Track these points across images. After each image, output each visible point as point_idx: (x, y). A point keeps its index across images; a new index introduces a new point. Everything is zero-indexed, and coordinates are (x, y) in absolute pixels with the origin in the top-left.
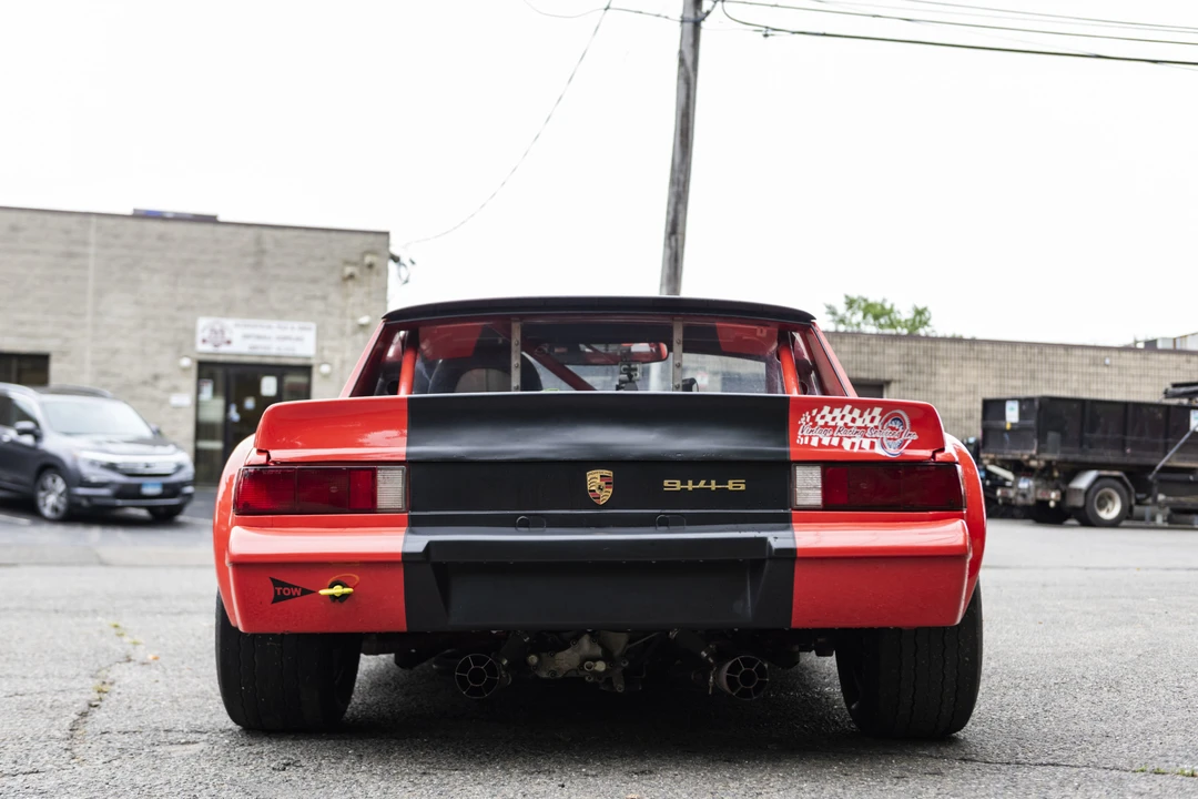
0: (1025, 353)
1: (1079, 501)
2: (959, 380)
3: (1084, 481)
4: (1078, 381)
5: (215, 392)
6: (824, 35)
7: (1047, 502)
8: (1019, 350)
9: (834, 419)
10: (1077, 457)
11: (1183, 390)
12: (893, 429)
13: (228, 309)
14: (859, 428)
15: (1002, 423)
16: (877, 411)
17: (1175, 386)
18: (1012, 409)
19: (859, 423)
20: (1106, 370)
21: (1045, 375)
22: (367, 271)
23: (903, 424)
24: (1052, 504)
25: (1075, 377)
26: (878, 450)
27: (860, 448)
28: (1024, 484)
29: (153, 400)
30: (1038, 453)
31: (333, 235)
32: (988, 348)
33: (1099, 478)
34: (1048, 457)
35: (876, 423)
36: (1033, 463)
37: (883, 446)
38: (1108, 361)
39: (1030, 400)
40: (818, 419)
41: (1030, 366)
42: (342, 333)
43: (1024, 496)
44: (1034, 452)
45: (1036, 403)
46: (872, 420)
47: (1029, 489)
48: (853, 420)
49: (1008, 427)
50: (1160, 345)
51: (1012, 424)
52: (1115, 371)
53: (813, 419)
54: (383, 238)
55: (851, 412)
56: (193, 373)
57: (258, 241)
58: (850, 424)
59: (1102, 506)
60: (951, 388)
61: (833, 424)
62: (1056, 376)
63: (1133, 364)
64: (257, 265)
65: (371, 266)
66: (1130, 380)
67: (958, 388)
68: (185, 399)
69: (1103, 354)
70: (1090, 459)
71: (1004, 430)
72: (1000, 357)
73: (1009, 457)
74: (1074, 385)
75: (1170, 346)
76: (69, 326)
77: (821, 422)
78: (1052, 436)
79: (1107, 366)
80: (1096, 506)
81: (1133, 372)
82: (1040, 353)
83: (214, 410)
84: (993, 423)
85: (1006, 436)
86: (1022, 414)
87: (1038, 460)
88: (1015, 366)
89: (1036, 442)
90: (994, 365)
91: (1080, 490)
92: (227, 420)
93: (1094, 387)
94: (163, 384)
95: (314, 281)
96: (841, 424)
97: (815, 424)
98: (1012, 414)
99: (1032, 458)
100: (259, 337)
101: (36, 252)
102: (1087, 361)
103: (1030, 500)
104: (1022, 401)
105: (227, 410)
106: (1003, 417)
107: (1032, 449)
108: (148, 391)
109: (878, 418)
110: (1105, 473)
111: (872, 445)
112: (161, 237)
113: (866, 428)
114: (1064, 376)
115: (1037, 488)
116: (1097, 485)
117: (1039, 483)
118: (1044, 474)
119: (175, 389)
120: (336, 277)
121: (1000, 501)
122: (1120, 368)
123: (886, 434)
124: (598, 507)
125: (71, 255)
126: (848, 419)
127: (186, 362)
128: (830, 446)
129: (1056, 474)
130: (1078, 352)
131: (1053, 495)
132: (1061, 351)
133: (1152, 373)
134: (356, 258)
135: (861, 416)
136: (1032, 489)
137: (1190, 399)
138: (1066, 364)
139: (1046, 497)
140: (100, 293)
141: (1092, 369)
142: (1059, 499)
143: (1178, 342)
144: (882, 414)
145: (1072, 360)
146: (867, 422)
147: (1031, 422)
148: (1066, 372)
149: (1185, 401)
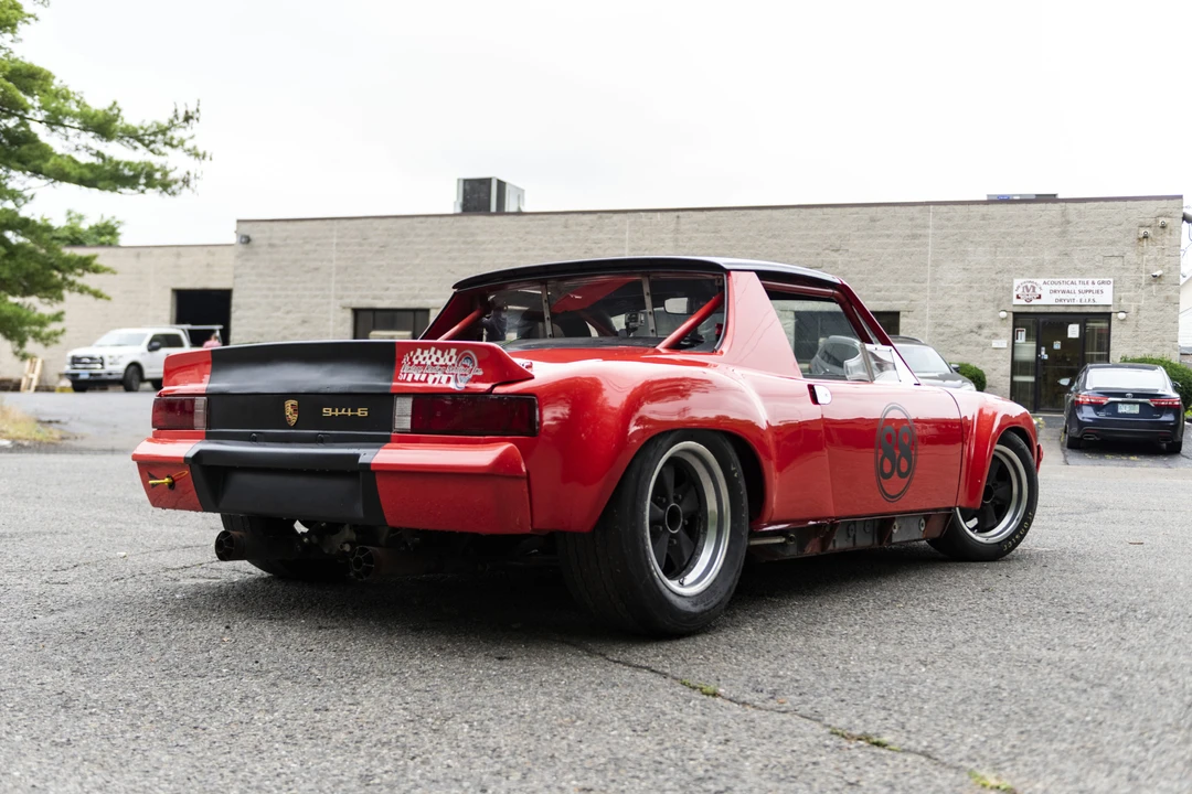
5: (1028, 337)
9: (424, 359)
12: (465, 366)
13: (1039, 270)
14: (441, 366)
16: (453, 351)
19: (441, 362)
22: (1160, 231)
23: (473, 362)
26: (452, 385)
27: (440, 382)
29: (978, 344)
31: (1129, 203)
35: (453, 361)
37: (456, 380)
40: (414, 359)
42: (1138, 286)
46: (450, 360)
48: (438, 360)
53: (411, 359)
54: (1176, 202)
55: (435, 353)
56: (1010, 322)
57: (1064, 214)
58: (436, 363)
61: (423, 363)
64: (1063, 233)
65: (1163, 227)
68: (1004, 343)
76: (914, 290)
77: (416, 362)
83: (1027, 351)
92: (1038, 358)
94: (986, 332)
95: (1113, 243)
96: (429, 363)
97: (412, 363)
100: (1063, 292)
101: (888, 236)
105: (1038, 351)
108: (974, 337)
109: (455, 357)
111: (449, 380)
112: (984, 217)
113: (446, 366)
119: (996, 335)
120: (1132, 238)
123: (460, 370)
124: (290, 428)
125: (914, 237)
126: (433, 359)
127: (1003, 314)
128: (419, 381)
134: (1149, 221)
135: (443, 356)
140: (936, 264)
144: (457, 354)
146: (447, 361)
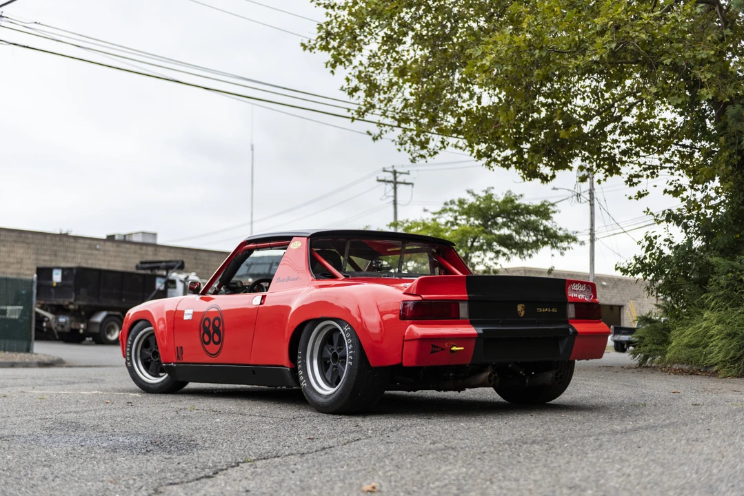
0: (51, 240)
1: (97, 330)
2: (12, 255)
3: (100, 318)
4: (81, 258)
6: (28, 47)
7: (78, 330)
8: (48, 238)
9: (576, 287)
10: (95, 303)
11: (147, 265)
15: (49, 282)
17: (142, 263)
18: (57, 274)
20: (96, 252)
21: (63, 254)
24: (81, 331)
25: (79, 256)
28: (62, 320)
30: (75, 300)
32: (30, 236)
33: (108, 316)
34: (80, 303)
36: (71, 307)
38: (98, 247)
39: (70, 269)
41: (55, 248)
43: (62, 326)
44: (72, 300)
45: (75, 271)
47: (66, 322)
48: (580, 288)
49: (55, 284)
50: (117, 238)
51: (57, 283)
52: (102, 253)
53: (571, 288)
55: (579, 285)
58: (579, 290)
59: (109, 332)
60: (7, 260)
62: (68, 254)
63: (111, 249)
66: (109, 258)
67: (11, 260)
69: (95, 242)
70: (103, 304)
71: (52, 287)
72: (37, 241)
73: (55, 303)
74: (79, 260)
75: (122, 238)
78: (83, 290)
79: (98, 250)
80: (106, 332)
81: (112, 254)
82: (60, 240)
84: (44, 282)
85: (53, 290)
86: (63, 277)
87: (75, 305)
88: (45, 247)
89: (74, 295)
90: (33, 246)
91: (97, 323)
93: (90, 262)
98: (57, 277)
99: (71, 303)
102: (86, 246)
103: (67, 329)
104: (63, 269)
106: (50, 278)
107: (71, 298)
110: (111, 313)
114: (72, 255)
115: (71, 321)
116: (107, 320)
117: (73, 318)
118: (76, 314)
121: (45, 330)
122: (104, 251)
129: (83, 313)
130: (82, 241)
131: (82, 326)
132: (72, 240)
133: (122, 254)
136: (68, 323)
137: (152, 271)
138: (74, 248)
139: (77, 327)
141: (89, 251)
142: (86, 328)
143: (127, 237)
145: (78, 245)
147: (71, 282)
148: (74, 252)
149: (149, 272)
